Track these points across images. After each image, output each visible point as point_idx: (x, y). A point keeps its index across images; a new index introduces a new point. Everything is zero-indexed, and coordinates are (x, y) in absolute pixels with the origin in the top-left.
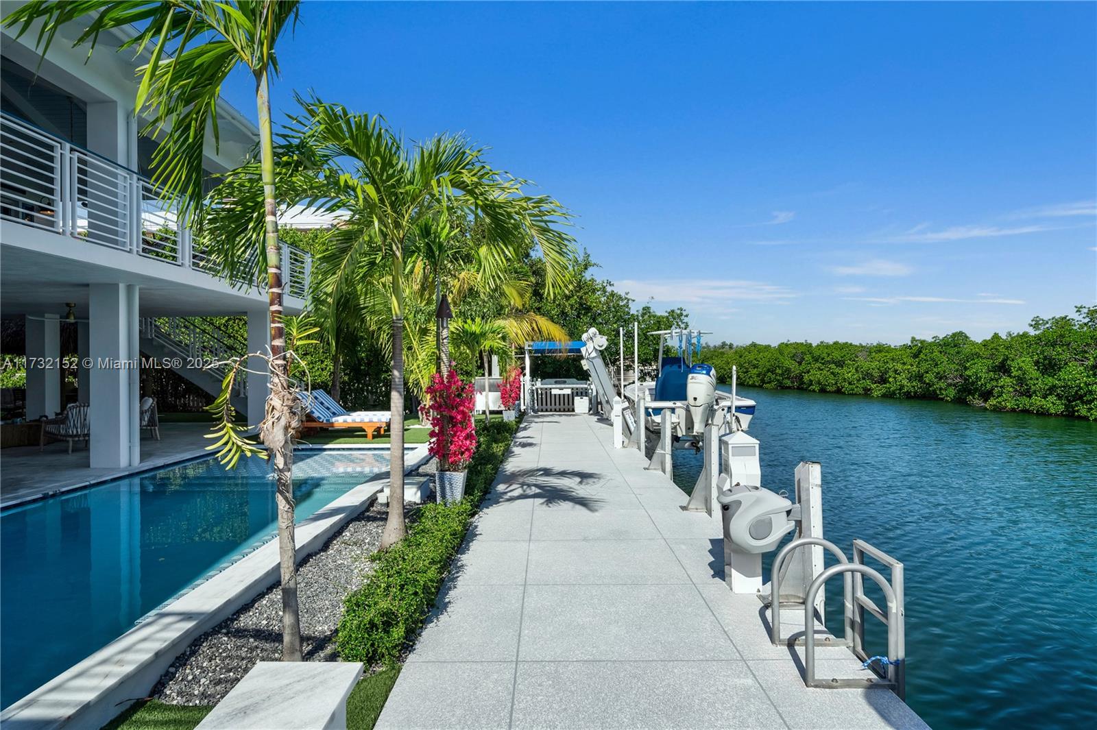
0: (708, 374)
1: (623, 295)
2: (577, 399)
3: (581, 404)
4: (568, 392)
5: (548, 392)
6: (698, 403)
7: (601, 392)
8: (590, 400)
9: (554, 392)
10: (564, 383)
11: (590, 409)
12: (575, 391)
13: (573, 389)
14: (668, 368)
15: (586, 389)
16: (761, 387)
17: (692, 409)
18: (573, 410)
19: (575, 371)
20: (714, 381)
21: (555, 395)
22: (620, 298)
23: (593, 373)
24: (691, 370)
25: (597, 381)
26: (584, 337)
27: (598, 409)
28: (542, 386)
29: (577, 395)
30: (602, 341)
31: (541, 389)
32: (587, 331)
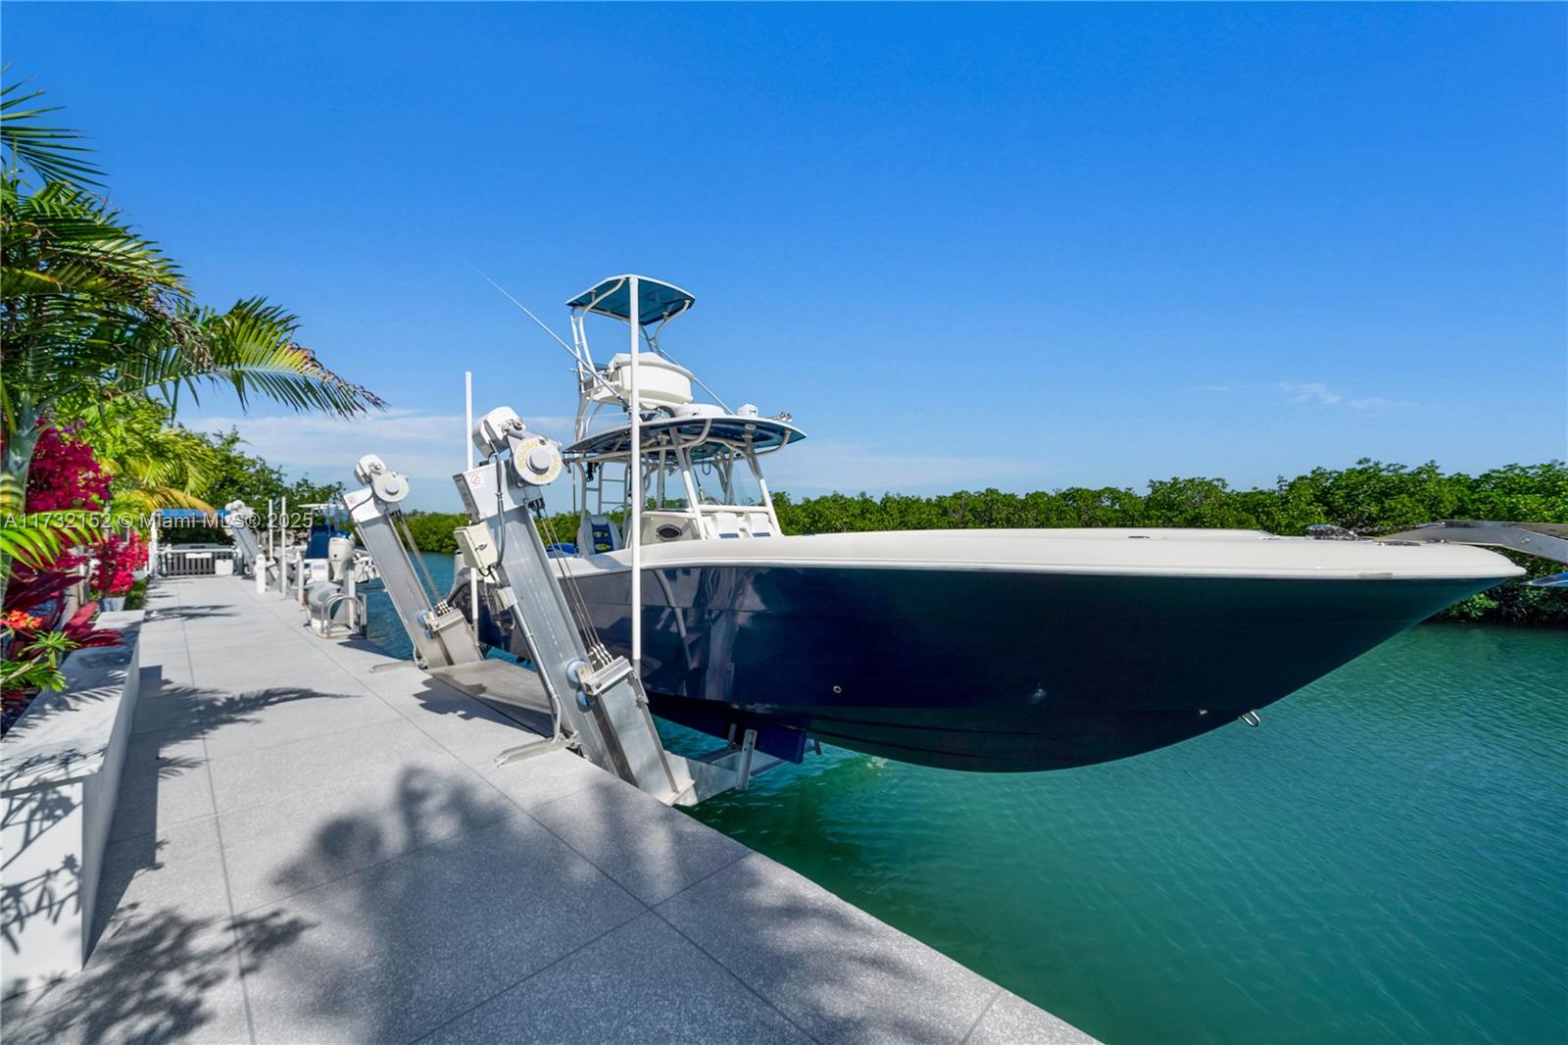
0: (347, 537)
1: (276, 470)
2: (219, 563)
3: (224, 567)
4: (209, 556)
5: (181, 557)
6: (338, 558)
7: (247, 554)
8: (235, 562)
9: (188, 556)
10: (203, 547)
11: (235, 571)
12: (216, 556)
13: (213, 553)
14: (317, 534)
15: (230, 553)
16: (439, 552)
17: (333, 563)
18: (214, 573)
19: (217, 536)
20: (353, 543)
21: (190, 560)
22: (272, 472)
23: (237, 538)
24: (334, 534)
25: (242, 545)
26: (228, 507)
27: (242, 569)
28: (174, 551)
29: (219, 558)
30: (249, 512)
31: (172, 554)
32: (232, 501)
